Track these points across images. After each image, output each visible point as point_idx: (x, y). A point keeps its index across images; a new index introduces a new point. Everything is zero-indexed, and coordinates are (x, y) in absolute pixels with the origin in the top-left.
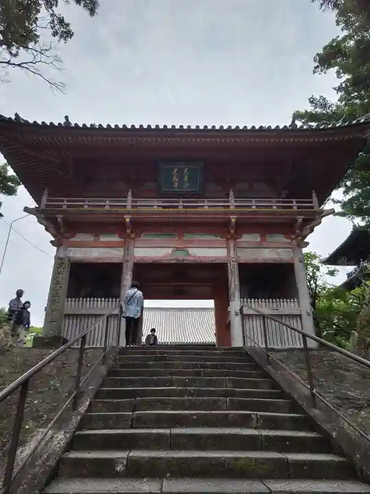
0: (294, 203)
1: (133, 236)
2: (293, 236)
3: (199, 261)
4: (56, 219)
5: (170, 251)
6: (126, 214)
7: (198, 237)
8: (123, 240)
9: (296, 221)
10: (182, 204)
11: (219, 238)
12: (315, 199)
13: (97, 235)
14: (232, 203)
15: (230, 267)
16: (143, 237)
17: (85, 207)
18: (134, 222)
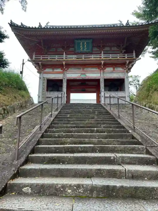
0: (126, 55)
1: (66, 69)
2: (125, 68)
3: (90, 78)
4: (39, 64)
5: (79, 75)
6: (63, 61)
7: (89, 69)
8: (62, 71)
9: (126, 63)
10: (83, 57)
11: (98, 70)
12: (134, 54)
13: (53, 69)
14: (103, 56)
15: (101, 80)
16: (70, 70)
17: (49, 59)
18: (66, 64)
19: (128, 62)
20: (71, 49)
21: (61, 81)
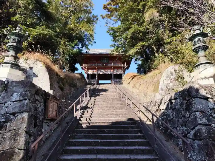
0: (122, 64)
1: (97, 70)
2: (122, 70)
3: (108, 74)
5: (103, 72)
7: (108, 70)
10: (105, 65)
12: (126, 64)
13: (92, 70)
14: (113, 65)
15: (112, 75)
18: (97, 68)
19: (123, 67)
20: (100, 61)
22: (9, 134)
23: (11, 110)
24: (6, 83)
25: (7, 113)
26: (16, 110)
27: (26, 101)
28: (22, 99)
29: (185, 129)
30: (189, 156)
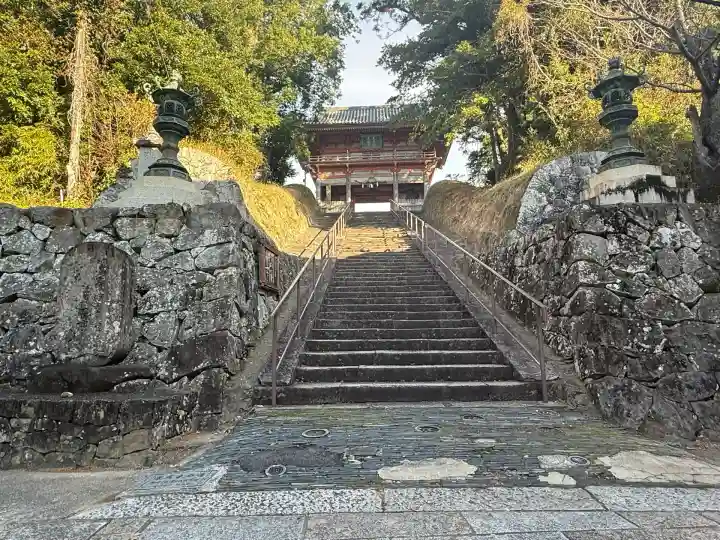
0: (425, 154)
1: (350, 172)
3: (380, 183)
4: (315, 166)
5: (367, 179)
6: (346, 162)
7: (380, 172)
8: (345, 174)
10: (372, 156)
11: (390, 172)
12: (435, 152)
13: (334, 173)
14: (395, 155)
15: (394, 185)
16: (354, 173)
17: (328, 160)
18: (350, 166)
19: (426, 162)
20: (355, 145)
21: (344, 187)
22: (210, 306)
23: (205, 263)
24: (185, 208)
25: (198, 269)
26: (215, 262)
27: (232, 246)
28: (223, 240)
29: (556, 298)
30: (560, 348)
